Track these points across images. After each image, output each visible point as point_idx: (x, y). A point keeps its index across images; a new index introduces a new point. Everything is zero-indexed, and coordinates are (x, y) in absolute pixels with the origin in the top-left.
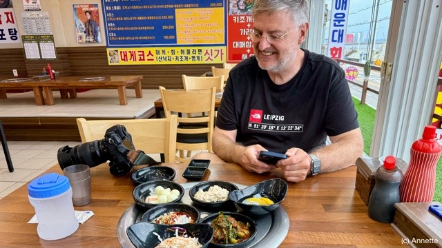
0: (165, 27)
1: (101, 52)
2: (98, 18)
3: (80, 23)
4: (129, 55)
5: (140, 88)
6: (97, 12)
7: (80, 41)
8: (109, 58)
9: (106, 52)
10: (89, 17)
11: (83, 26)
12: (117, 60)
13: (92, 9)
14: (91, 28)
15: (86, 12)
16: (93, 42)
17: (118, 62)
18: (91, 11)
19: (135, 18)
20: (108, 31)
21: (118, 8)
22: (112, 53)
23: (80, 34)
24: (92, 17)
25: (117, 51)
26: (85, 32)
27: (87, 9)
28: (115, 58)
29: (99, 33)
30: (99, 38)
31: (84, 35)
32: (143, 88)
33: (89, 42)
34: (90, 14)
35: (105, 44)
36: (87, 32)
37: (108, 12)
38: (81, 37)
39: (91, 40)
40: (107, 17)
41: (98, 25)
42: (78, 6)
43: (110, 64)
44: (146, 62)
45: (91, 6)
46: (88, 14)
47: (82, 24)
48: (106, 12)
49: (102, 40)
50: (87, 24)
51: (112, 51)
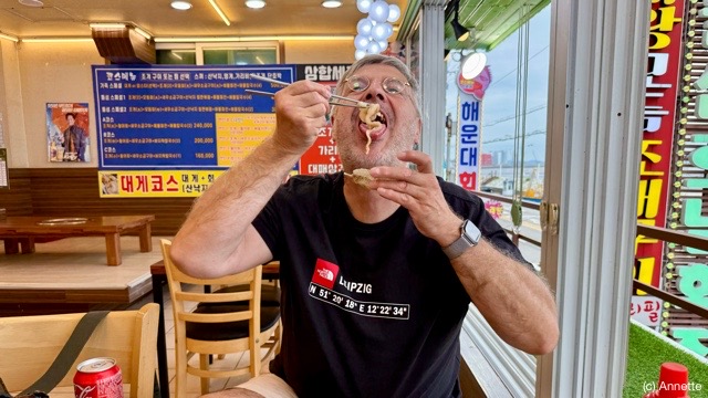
0: (199, 140)
1: (90, 176)
2: (87, 123)
3: (56, 131)
4: (136, 182)
5: (149, 234)
6: (87, 115)
7: (53, 159)
8: (101, 186)
9: (97, 177)
10: (72, 121)
11: (61, 136)
12: (114, 189)
13: (78, 110)
14: (74, 141)
15: (68, 114)
16: (76, 161)
17: (116, 193)
18: (77, 114)
19: (149, 126)
20: (102, 144)
21: (122, 109)
22: (107, 179)
23: (55, 148)
24: (77, 122)
25: (115, 175)
26: (63, 145)
27: (70, 111)
28: (113, 185)
29: (87, 148)
30: (87, 155)
31: (61, 150)
33: (69, 160)
34: (74, 117)
35: (96, 165)
36: (67, 146)
37: (104, 115)
38: (55, 153)
39: (73, 156)
40: (102, 123)
41: (87, 135)
42: (55, 106)
43: (102, 196)
44: (165, 194)
45: (75, 106)
46: (70, 117)
47: (59, 132)
48: (100, 115)
49: (91, 158)
50: (68, 134)
51: (108, 176)
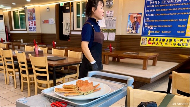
1: (138, 38)
2: (140, 20)
5: (156, 60)
6: (141, 17)
7: (128, 32)
8: (141, 42)
9: (140, 39)
10: (136, 19)
11: (132, 25)
12: (145, 43)
13: (138, 16)
15: (135, 17)
17: (146, 44)
18: (137, 17)
20: (144, 27)
21: (153, 15)
22: (144, 39)
23: (129, 28)
24: (137, 20)
26: (132, 28)
27: (136, 16)
29: (139, 28)
30: (138, 31)
32: (158, 60)
33: (133, 33)
34: (137, 18)
35: (141, 34)
36: (133, 28)
37: (146, 17)
38: (129, 30)
39: (134, 32)
40: (145, 20)
41: (140, 24)
42: (131, 15)
45: (138, 14)
46: (135, 18)
47: (131, 23)
49: (140, 31)
50: (134, 24)
51: (144, 38)
